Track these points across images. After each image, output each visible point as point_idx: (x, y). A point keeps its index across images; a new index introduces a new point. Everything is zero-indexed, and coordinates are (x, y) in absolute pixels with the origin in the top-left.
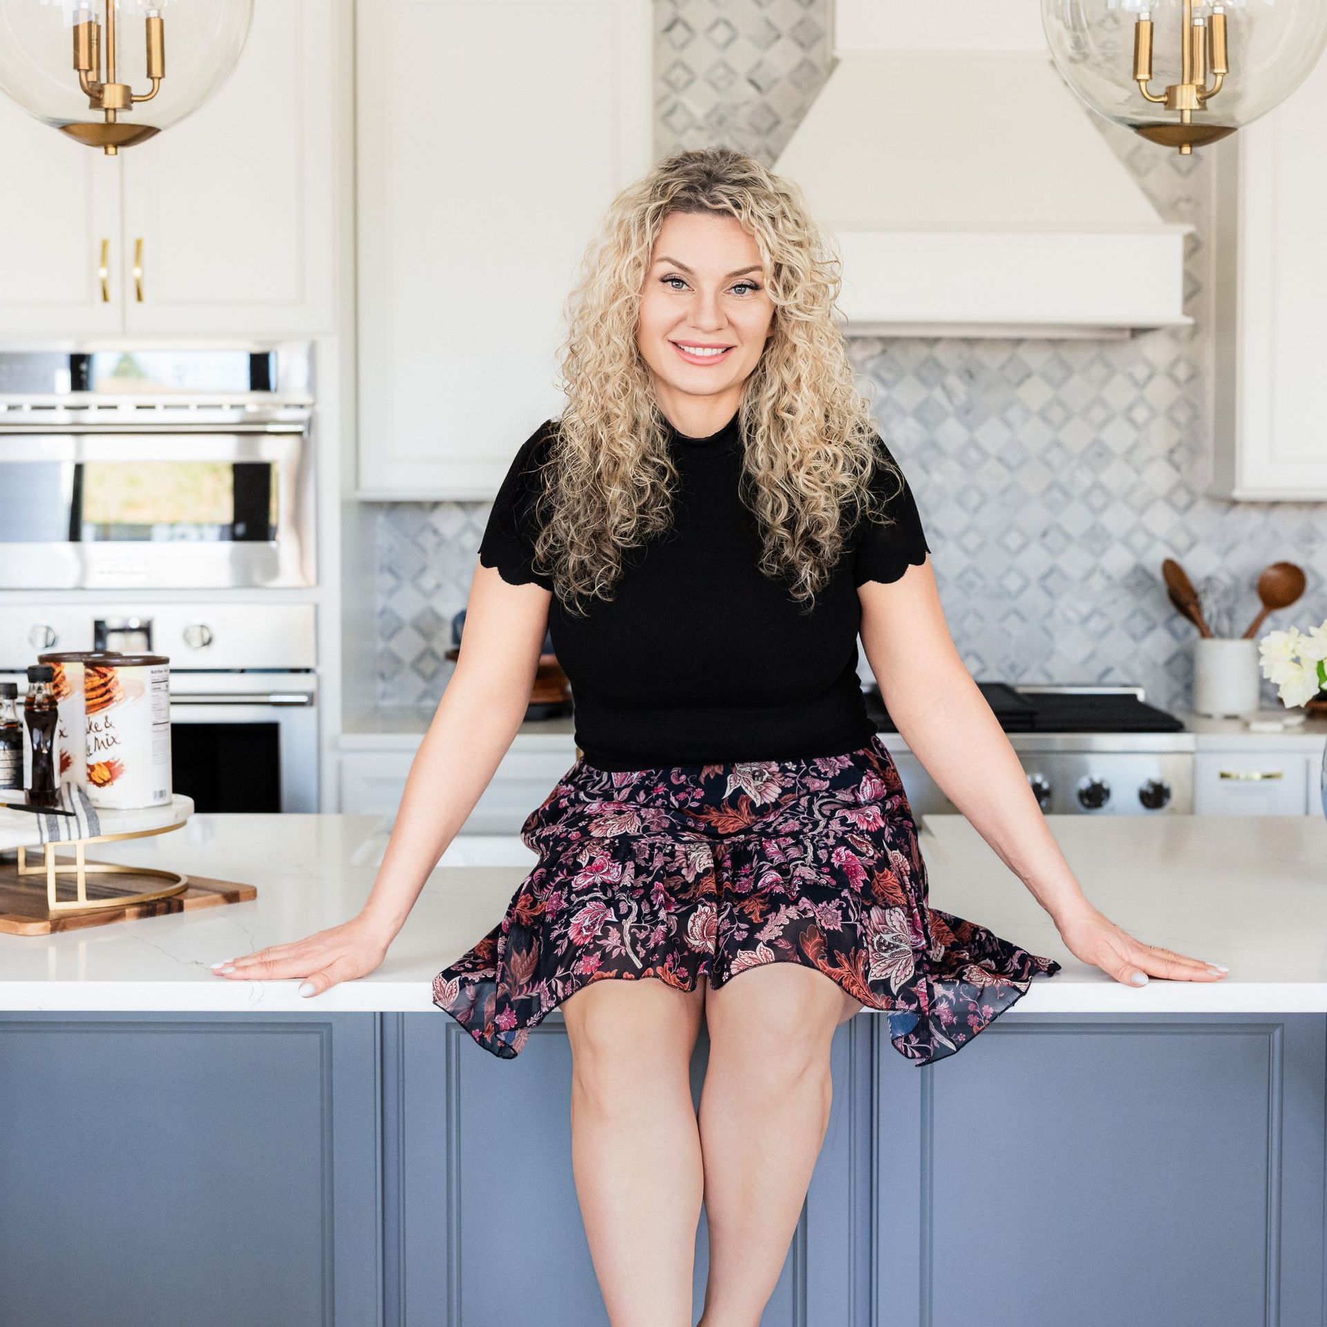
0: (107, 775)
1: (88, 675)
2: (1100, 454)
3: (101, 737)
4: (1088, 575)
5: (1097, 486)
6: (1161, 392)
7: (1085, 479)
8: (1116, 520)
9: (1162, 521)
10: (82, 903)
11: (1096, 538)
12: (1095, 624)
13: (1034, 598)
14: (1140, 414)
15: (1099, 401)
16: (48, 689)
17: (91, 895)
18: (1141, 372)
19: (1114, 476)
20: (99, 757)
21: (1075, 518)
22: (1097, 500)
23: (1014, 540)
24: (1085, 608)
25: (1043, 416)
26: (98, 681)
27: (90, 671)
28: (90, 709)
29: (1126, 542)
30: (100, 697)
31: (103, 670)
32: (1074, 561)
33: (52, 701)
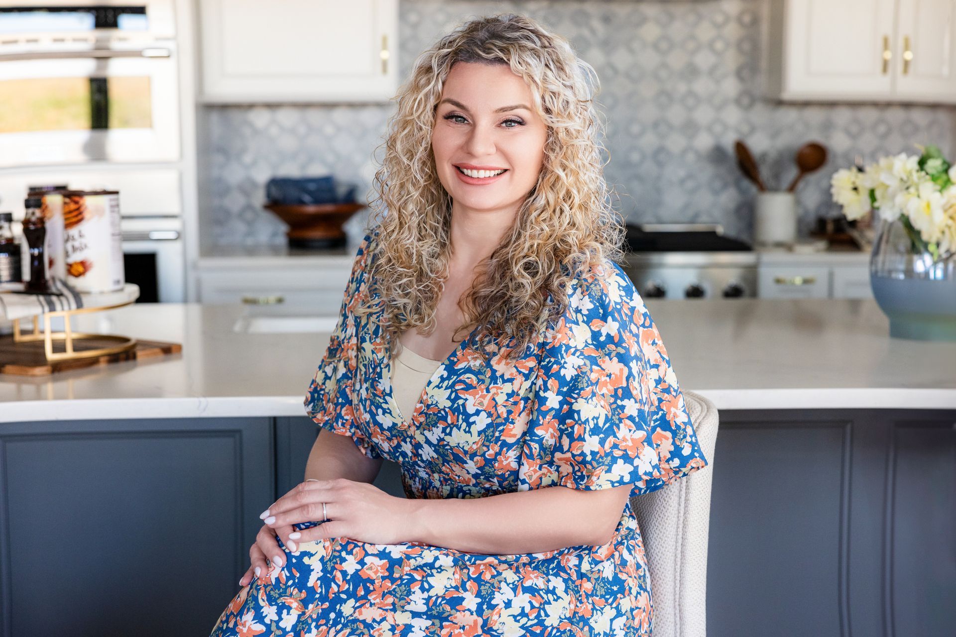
0: (81, 269)
1: (65, 203)
2: (692, 72)
3: (77, 244)
4: (684, 152)
5: (691, 93)
6: (732, 31)
7: (682, 88)
8: (703, 115)
9: (733, 116)
10: (70, 354)
11: (690, 128)
12: (690, 184)
13: (649, 167)
14: (719, 45)
15: (692, 37)
16: (38, 213)
17: (75, 349)
18: (720, 19)
19: (702, 86)
20: (75, 258)
21: (676, 115)
22: (691, 102)
23: (635, 129)
24: (682, 173)
25: (655, 46)
26: (73, 206)
27: (67, 200)
28: (68, 225)
29: (709, 129)
30: (74, 217)
31: (76, 199)
32: (676, 143)
33: (42, 221)
